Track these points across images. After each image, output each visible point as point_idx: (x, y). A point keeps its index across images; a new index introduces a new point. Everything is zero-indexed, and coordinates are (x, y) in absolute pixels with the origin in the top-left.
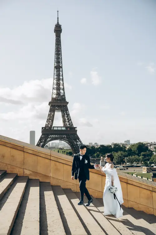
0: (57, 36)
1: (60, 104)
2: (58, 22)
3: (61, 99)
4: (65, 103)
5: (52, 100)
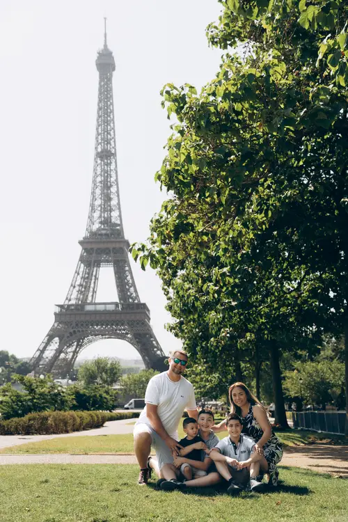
0: (101, 79)
1: (105, 246)
2: (105, 46)
4: (120, 242)
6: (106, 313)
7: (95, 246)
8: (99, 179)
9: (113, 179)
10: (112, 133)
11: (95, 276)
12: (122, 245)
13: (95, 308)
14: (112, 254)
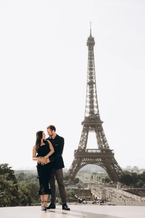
1: (94, 124)
2: (91, 35)
3: (95, 118)
4: (100, 122)
5: (85, 119)
6: (97, 153)
8: (89, 94)
9: (94, 94)
13: (92, 151)
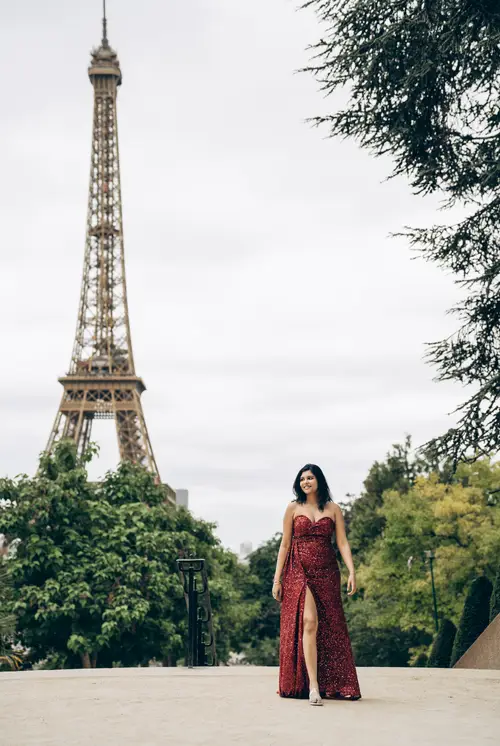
0: (98, 100)
1: (103, 387)
2: (105, 41)
3: (109, 364)
4: (128, 381)
7: (86, 389)
8: (94, 273)
9: (117, 274)
10: (116, 194)
11: (85, 434)
12: (130, 387)
14: (113, 401)
